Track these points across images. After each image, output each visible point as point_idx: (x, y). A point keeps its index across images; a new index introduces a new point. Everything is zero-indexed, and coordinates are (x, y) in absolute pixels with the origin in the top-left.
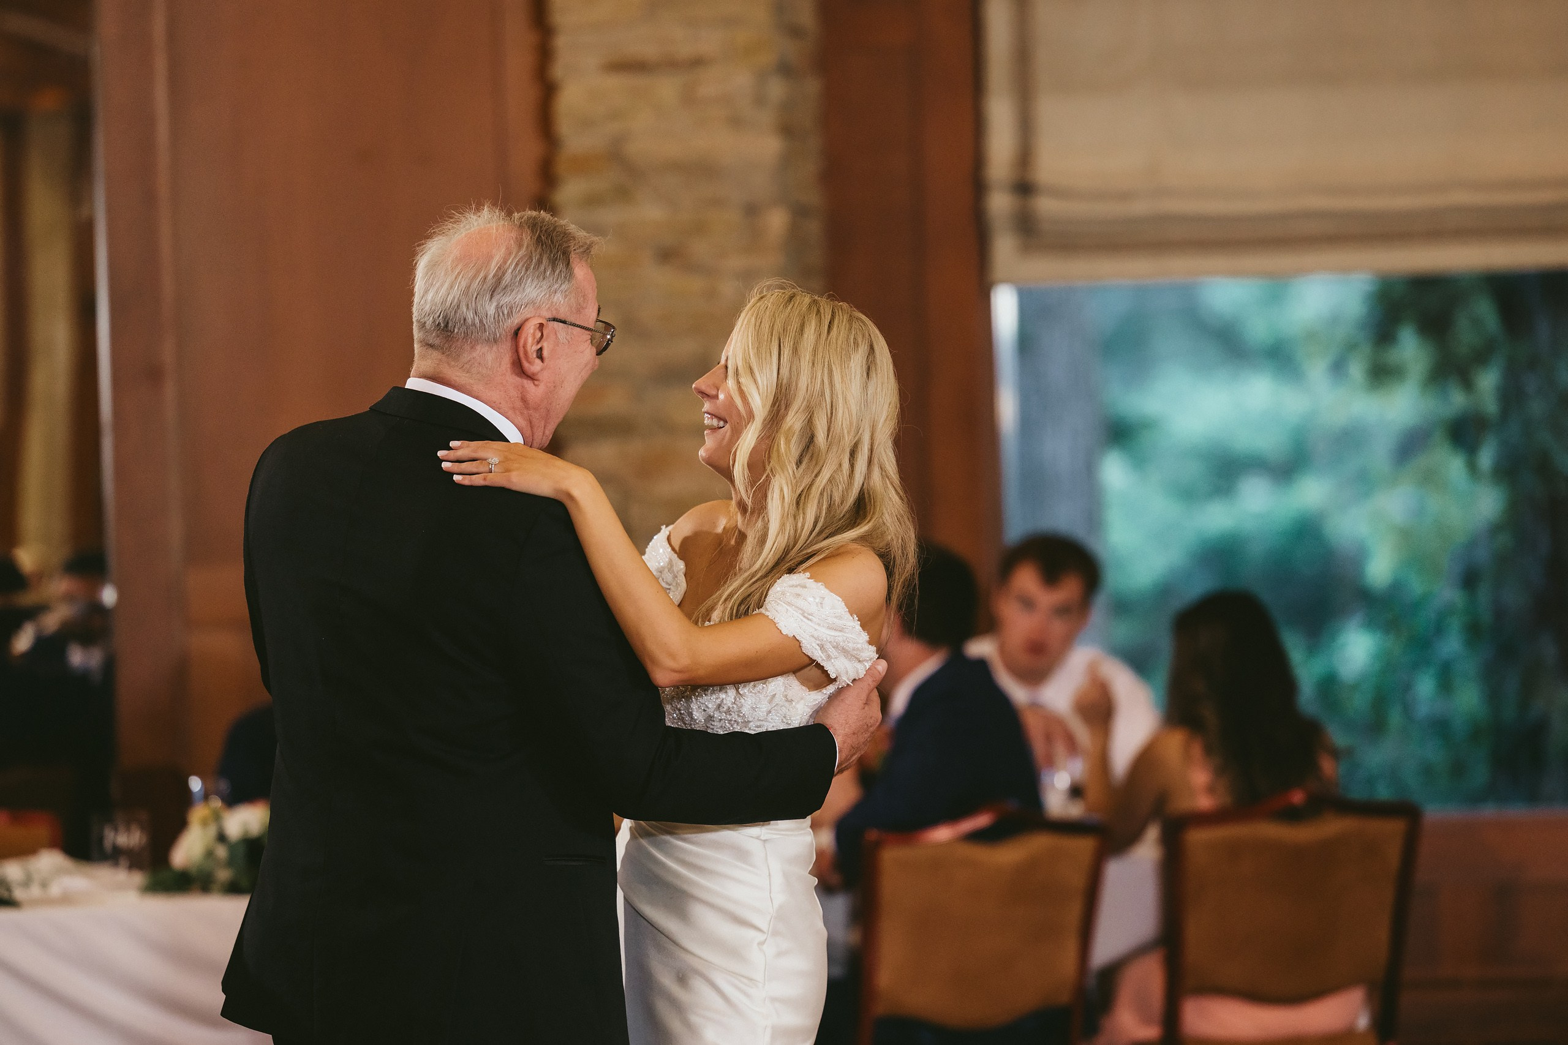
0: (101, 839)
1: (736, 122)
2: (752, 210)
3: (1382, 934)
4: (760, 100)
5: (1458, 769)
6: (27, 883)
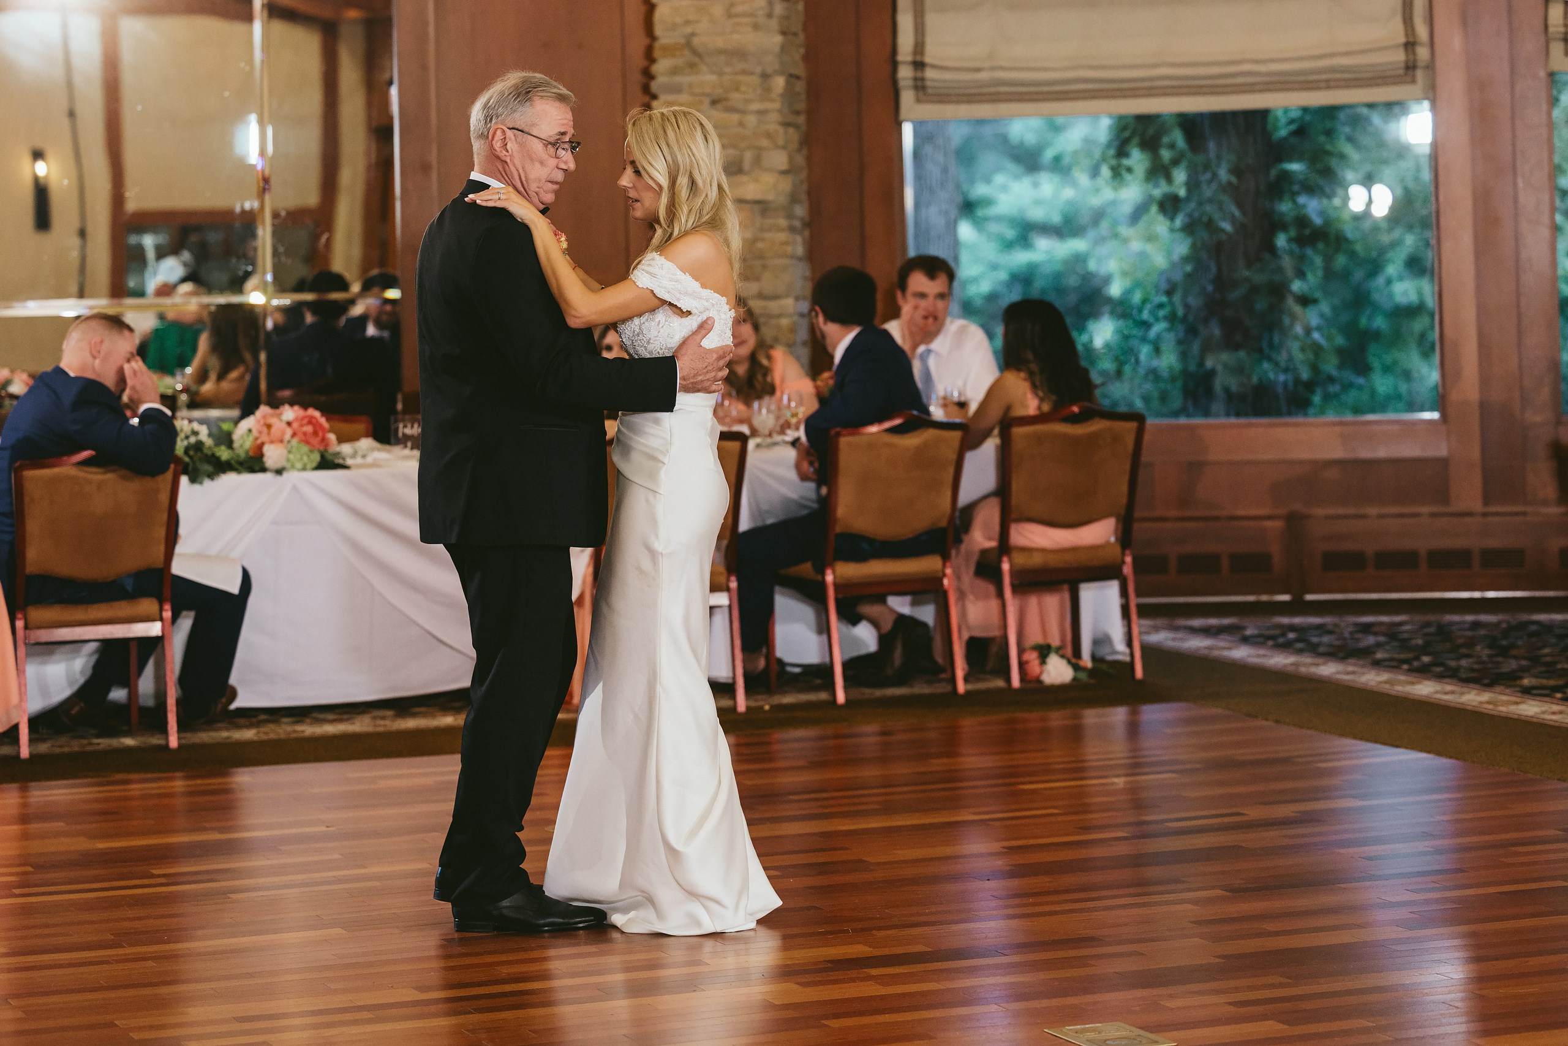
0: (397, 429)
1: (756, 27)
2: (765, 76)
3: (1124, 488)
4: (770, 15)
5: (1164, 397)
6: (354, 455)
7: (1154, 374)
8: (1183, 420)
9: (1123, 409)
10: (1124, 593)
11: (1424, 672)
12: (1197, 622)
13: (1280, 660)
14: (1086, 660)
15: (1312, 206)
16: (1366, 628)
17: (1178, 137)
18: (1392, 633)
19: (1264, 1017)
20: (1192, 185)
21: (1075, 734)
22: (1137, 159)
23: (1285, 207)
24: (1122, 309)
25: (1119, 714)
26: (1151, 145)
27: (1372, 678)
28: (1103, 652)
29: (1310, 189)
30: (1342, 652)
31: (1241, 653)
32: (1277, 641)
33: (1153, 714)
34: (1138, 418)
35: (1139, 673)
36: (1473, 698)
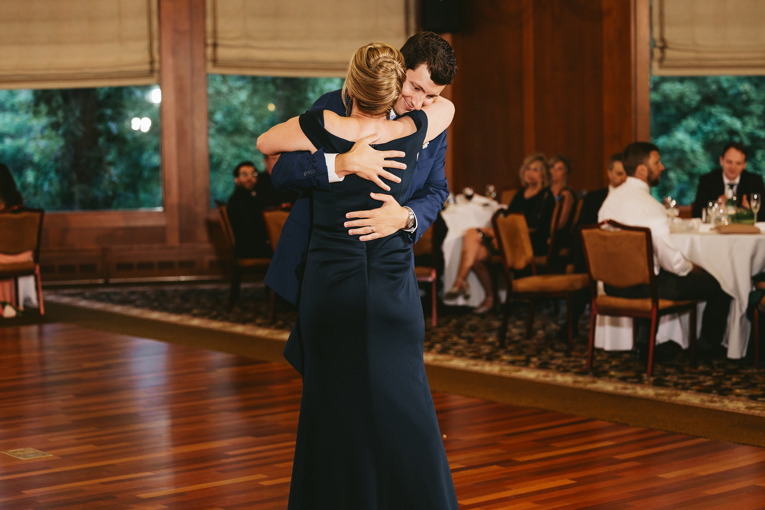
7: (49, 193)
8: (61, 212)
9: (36, 207)
10: (36, 281)
11: (154, 309)
12: (66, 291)
13: (98, 306)
14: (21, 307)
15: (113, 127)
16: (133, 293)
17: (60, 99)
18: (143, 295)
19: (88, 443)
20: (66, 118)
21: (17, 337)
22: (43, 108)
23: (101, 127)
24: (37, 167)
25: (34, 329)
26: (48, 102)
27: (135, 312)
28: (28, 304)
29: (113, 119)
30: (123, 302)
31: (83, 303)
32: (98, 298)
33: (48, 328)
34: (41, 211)
35: (42, 311)
36: (174, 318)
